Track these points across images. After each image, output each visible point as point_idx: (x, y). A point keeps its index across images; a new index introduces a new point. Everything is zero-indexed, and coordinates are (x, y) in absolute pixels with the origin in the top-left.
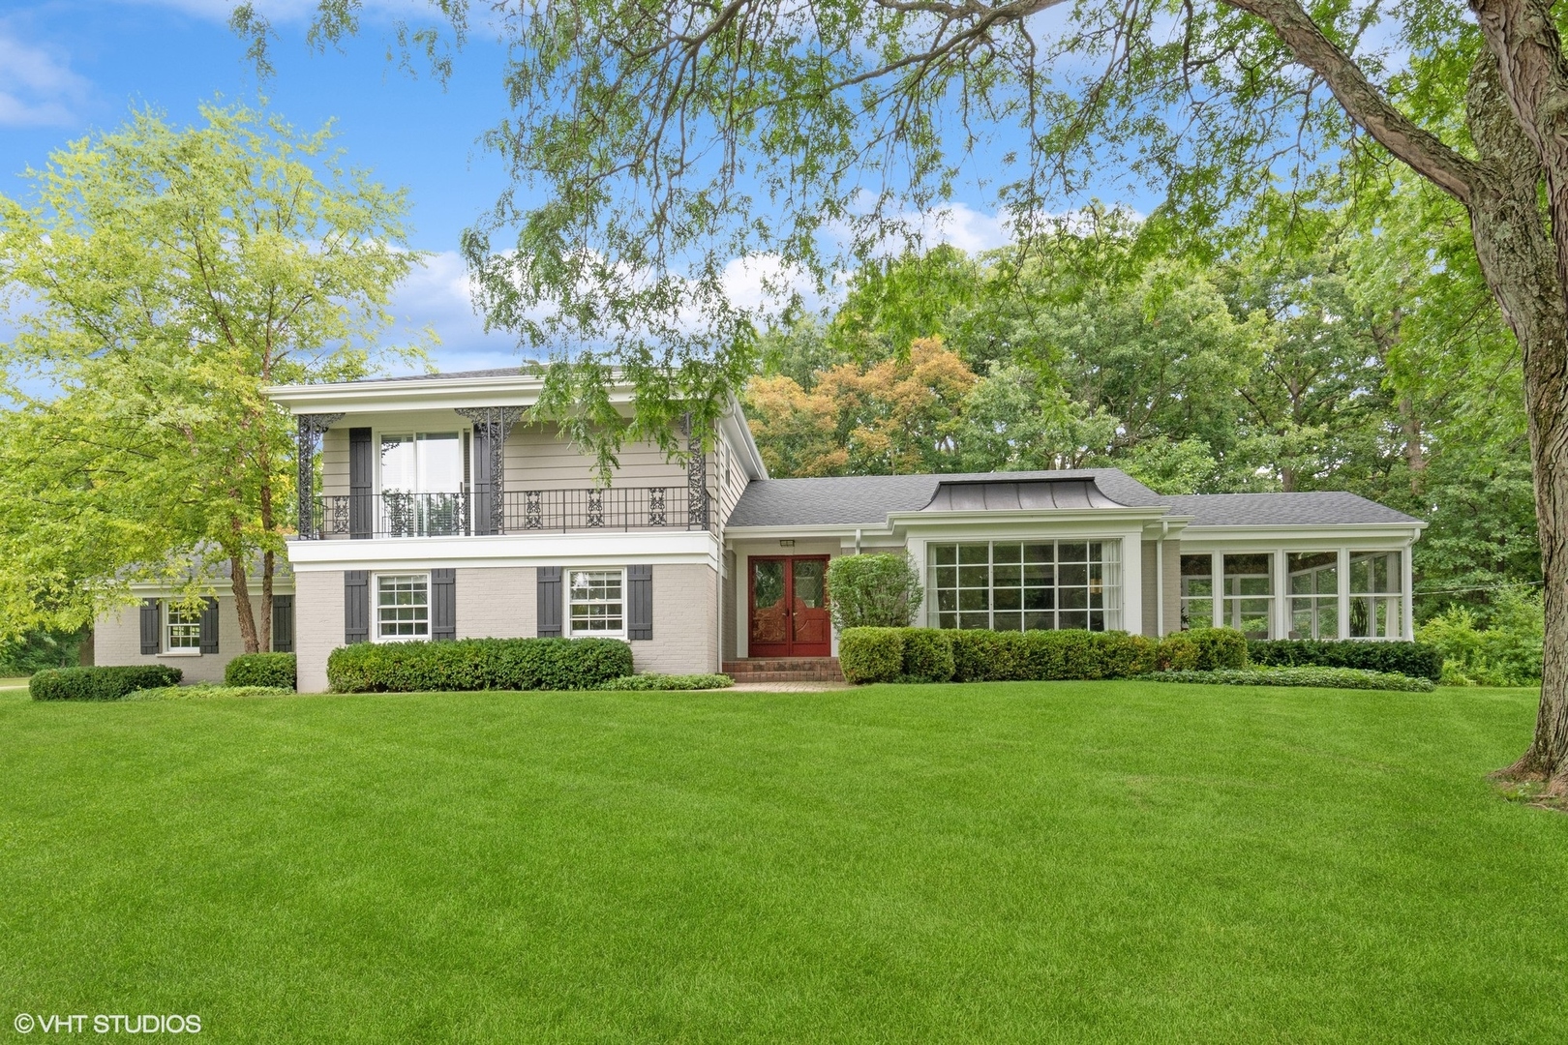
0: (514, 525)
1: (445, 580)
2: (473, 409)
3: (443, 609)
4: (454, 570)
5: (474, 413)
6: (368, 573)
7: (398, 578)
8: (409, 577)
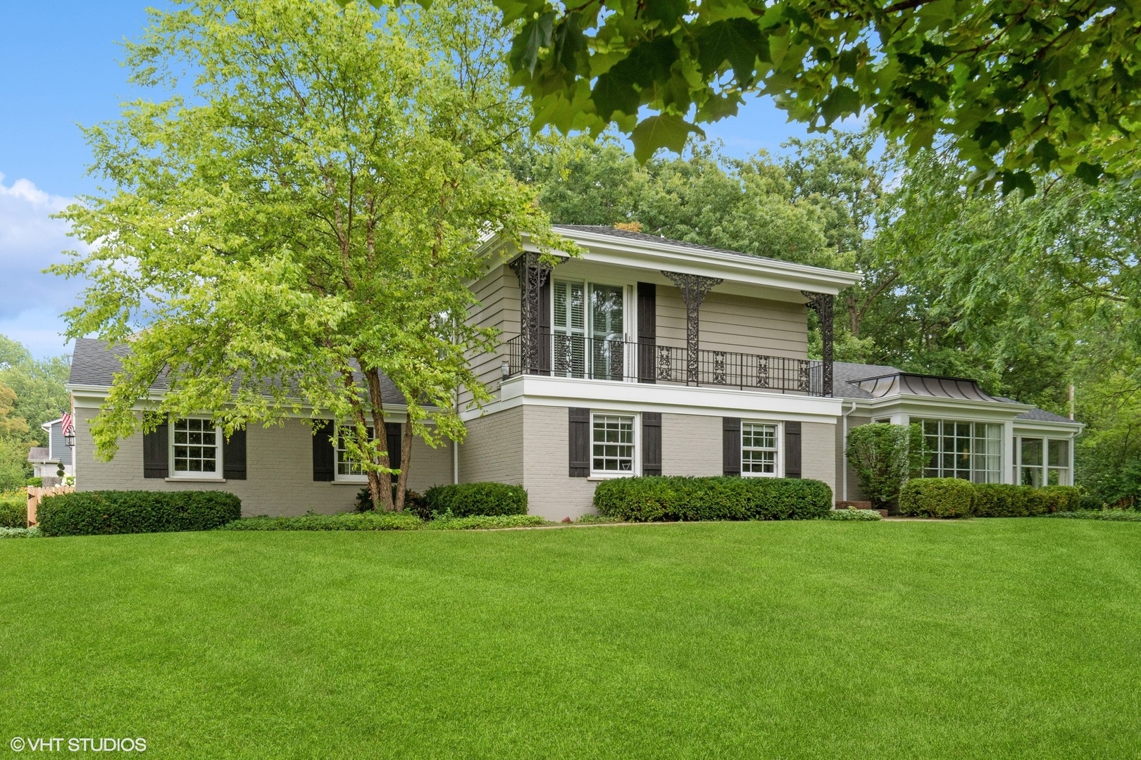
0: (706, 380)
1: (653, 423)
2: (675, 273)
3: (652, 448)
4: (660, 414)
5: (676, 277)
6: (587, 411)
7: (609, 417)
8: (617, 418)
